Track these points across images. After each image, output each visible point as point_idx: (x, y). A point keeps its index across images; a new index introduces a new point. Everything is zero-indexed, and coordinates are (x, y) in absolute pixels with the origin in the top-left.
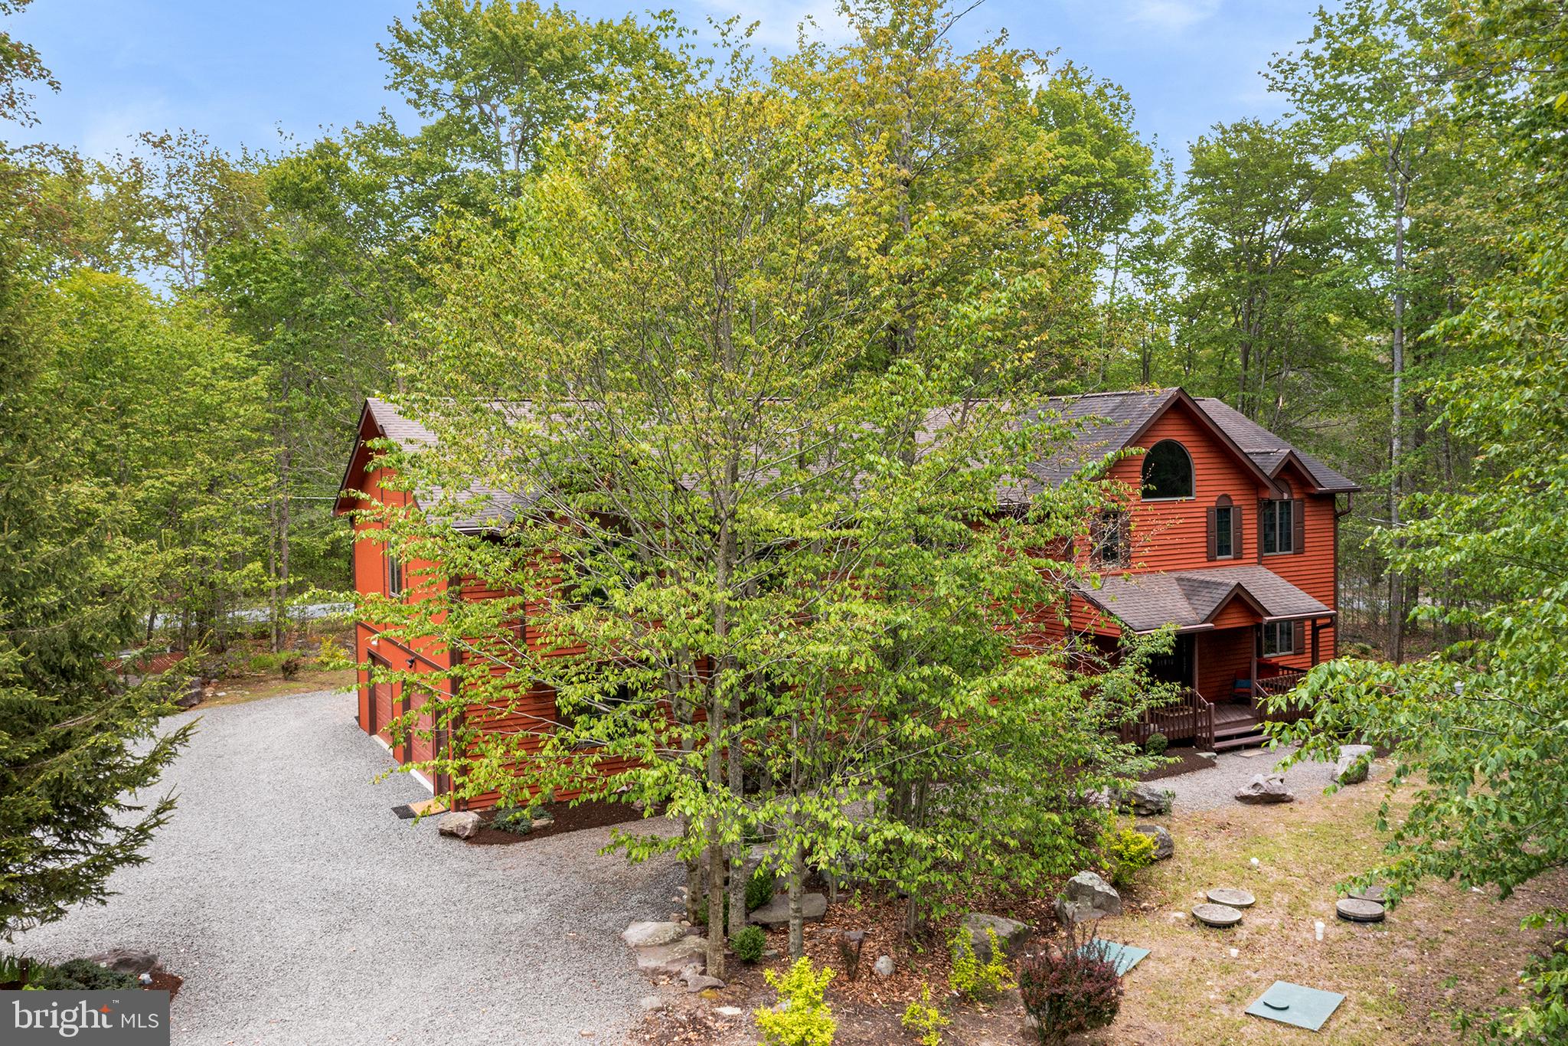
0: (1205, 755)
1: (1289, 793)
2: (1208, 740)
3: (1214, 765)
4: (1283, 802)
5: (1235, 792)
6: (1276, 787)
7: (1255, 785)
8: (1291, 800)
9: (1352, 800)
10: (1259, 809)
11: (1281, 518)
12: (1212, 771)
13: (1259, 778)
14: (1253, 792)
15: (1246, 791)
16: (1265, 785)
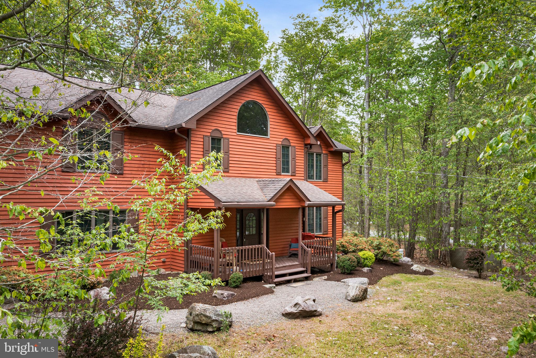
0: (267, 286)
1: (319, 309)
2: (271, 277)
3: (272, 292)
4: (315, 316)
5: (282, 311)
6: (310, 306)
7: (296, 305)
8: (320, 315)
9: (360, 313)
10: (298, 322)
11: (317, 162)
12: (270, 296)
13: (299, 299)
14: (294, 310)
15: (289, 309)
16: (303, 304)
